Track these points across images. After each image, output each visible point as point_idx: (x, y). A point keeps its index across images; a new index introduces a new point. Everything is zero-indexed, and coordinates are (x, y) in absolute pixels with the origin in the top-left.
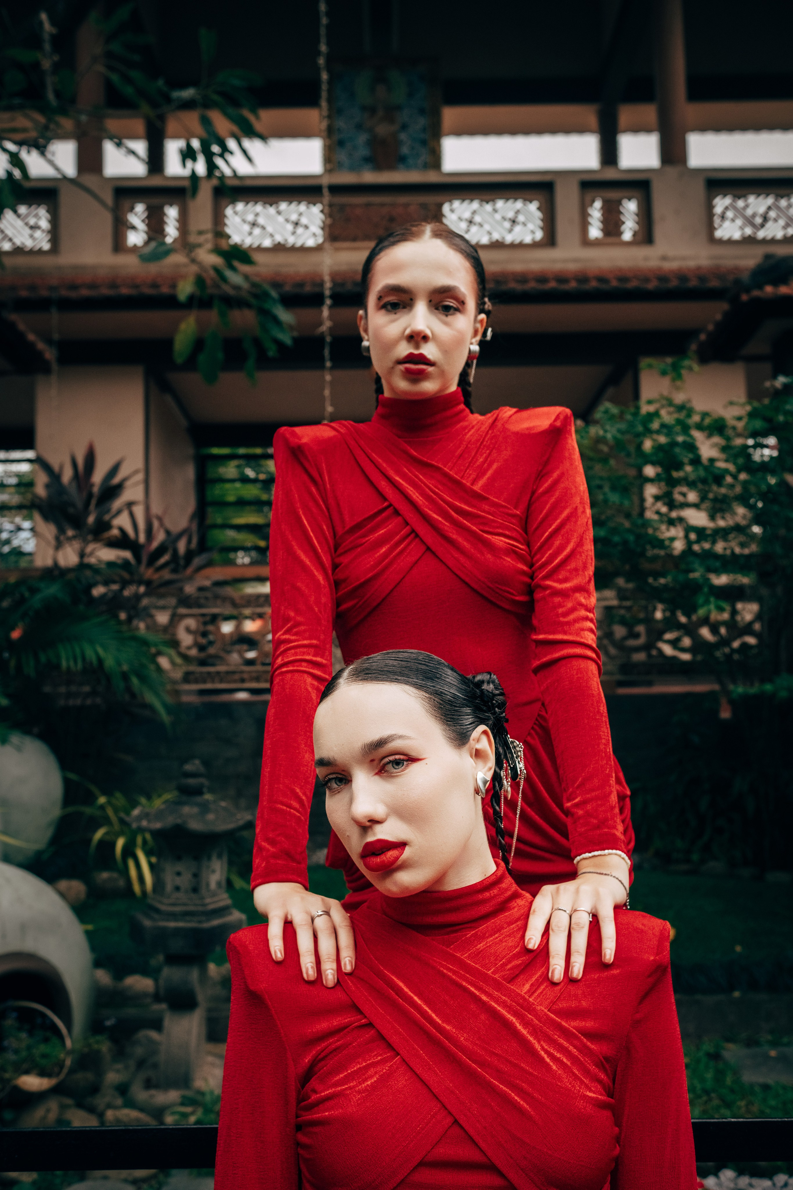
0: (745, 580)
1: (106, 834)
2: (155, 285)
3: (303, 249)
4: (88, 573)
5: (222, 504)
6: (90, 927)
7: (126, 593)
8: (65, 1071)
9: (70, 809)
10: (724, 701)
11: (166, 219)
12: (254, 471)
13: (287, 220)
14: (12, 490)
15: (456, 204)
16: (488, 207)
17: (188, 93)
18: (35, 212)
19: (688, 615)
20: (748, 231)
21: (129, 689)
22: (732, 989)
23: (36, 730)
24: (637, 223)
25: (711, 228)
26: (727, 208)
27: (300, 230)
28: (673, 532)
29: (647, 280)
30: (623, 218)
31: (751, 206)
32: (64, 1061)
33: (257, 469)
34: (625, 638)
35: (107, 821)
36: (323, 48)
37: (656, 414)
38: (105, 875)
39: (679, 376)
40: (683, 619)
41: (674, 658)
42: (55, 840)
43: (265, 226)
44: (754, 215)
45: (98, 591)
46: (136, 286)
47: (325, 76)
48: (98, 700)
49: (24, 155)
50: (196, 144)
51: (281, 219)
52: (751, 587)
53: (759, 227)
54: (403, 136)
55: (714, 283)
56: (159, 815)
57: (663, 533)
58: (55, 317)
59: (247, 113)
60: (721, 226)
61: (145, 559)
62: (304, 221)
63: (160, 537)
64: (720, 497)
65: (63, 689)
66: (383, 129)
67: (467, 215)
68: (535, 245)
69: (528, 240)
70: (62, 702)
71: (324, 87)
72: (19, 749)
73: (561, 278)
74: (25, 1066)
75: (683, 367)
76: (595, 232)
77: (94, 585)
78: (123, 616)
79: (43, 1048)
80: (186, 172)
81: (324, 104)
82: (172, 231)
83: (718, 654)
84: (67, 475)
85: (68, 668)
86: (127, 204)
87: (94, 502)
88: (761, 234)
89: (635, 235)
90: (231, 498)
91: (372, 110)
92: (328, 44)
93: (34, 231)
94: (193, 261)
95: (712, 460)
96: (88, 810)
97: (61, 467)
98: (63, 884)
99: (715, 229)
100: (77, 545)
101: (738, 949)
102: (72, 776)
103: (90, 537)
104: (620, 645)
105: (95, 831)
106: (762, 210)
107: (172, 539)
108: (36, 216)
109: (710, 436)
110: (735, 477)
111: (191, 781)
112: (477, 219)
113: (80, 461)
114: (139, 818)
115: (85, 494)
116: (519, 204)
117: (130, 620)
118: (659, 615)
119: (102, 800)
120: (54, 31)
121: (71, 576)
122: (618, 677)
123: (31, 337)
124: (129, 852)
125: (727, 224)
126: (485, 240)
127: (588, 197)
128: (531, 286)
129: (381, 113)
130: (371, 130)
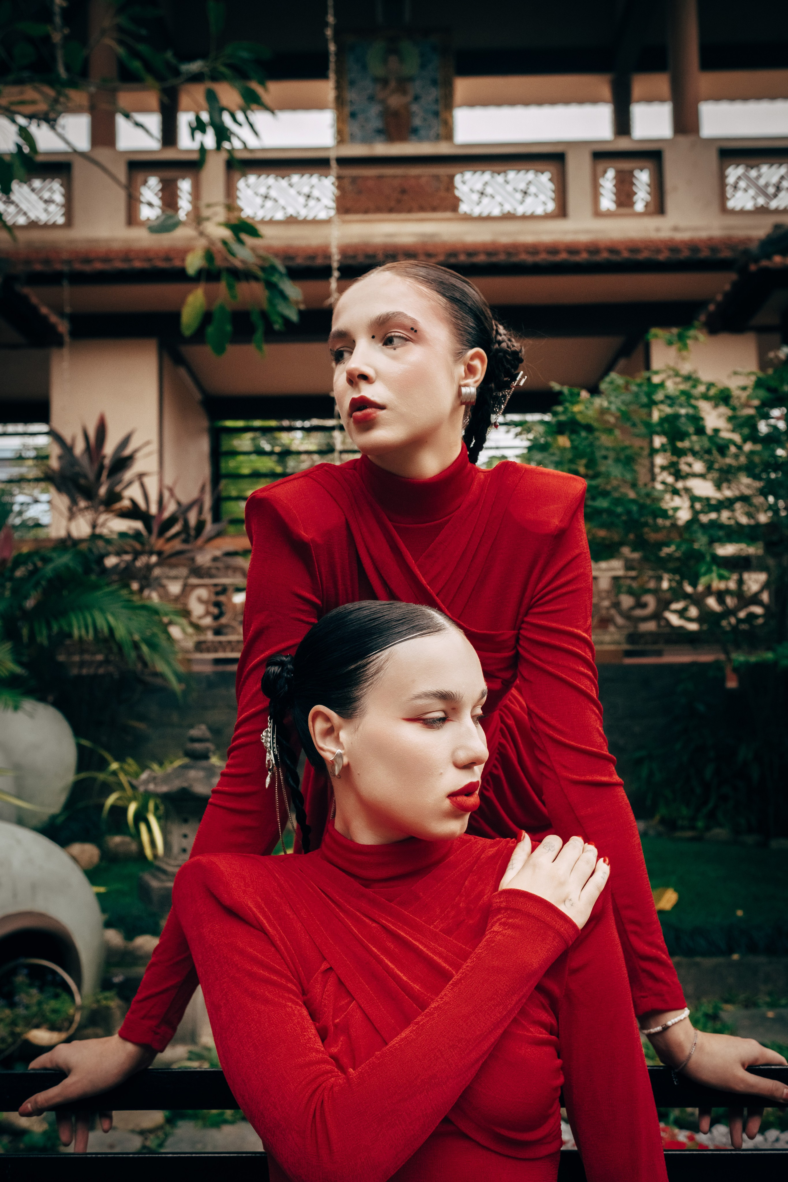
0: (751, 550)
1: (118, 799)
2: (166, 259)
3: (315, 222)
4: (101, 543)
5: (237, 476)
6: (102, 890)
7: (139, 564)
8: (75, 1026)
9: (83, 775)
10: (728, 671)
11: (179, 193)
12: (270, 444)
13: (299, 193)
14: (30, 463)
15: (468, 175)
16: (500, 179)
17: (195, 66)
18: (49, 186)
19: (694, 585)
20: (761, 201)
21: (141, 658)
22: (731, 952)
23: (51, 698)
24: (649, 194)
25: (723, 198)
26: (739, 178)
27: (312, 203)
28: (677, 501)
29: (658, 251)
30: (635, 189)
31: (764, 176)
32: (73, 1016)
33: (273, 442)
34: (632, 608)
35: (120, 786)
36: (331, 19)
37: (662, 385)
38: (118, 839)
39: (685, 346)
40: (689, 589)
41: (681, 628)
42: (70, 804)
43: (277, 198)
44: (767, 185)
45: (111, 561)
46: (149, 260)
47: (332, 48)
48: (111, 669)
49: (33, 129)
50: (205, 117)
51: (292, 191)
52: (758, 557)
53: (772, 197)
54: (415, 108)
55: (726, 254)
56: (166, 779)
57: (667, 503)
58: (66, 291)
59: (255, 86)
60: (734, 196)
61: (155, 529)
62: (316, 193)
63: (171, 508)
64: (725, 468)
65: (76, 658)
66: (395, 101)
67: (479, 186)
68: (547, 217)
69: (539, 211)
70: (75, 671)
71: (332, 59)
72: (31, 716)
73: (572, 249)
74: (35, 1021)
75: (689, 337)
76: (607, 203)
77: (107, 554)
78: (135, 586)
79: (53, 1004)
80: (195, 146)
81: (332, 75)
82: (185, 204)
83: (724, 623)
84: (79, 448)
85: (80, 637)
86: (140, 177)
87: (105, 474)
88: (774, 204)
89: (647, 206)
90: (246, 471)
91: (384, 82)
92: (336, 15)
93: (48, 205)
94: (202, 234)
95: (716, 431)
96: (101, 776)
97: (74, 439)
98: (76, 848)
99: (728, 199)
100: (89, 516)
101: (740, 913)
102: (85, 743)
103: (102, 508)
104: (627, 616)
105: (107, 796)
106: (775, 180)
107: (183, 510)
108: (51, 190)
109: (716, 406)
110: (739, 448)
111: (197, 746)
112: (489, 190)
113: (92, 433)
114: (147, 782)
115: (96, 466)
116: (531, 175)
117: (141, 590)
118: (665, 585)
119: (115, 766)
120: (65, 4)
121: (83, 546)
122: (626, 647)
123: (44, 310)
124: (141, 817)
125: (739, 194)
126: (496, 212)
127: (600, 167)
128: (542, 257)
129: (393, 84)
130: (383, 102)
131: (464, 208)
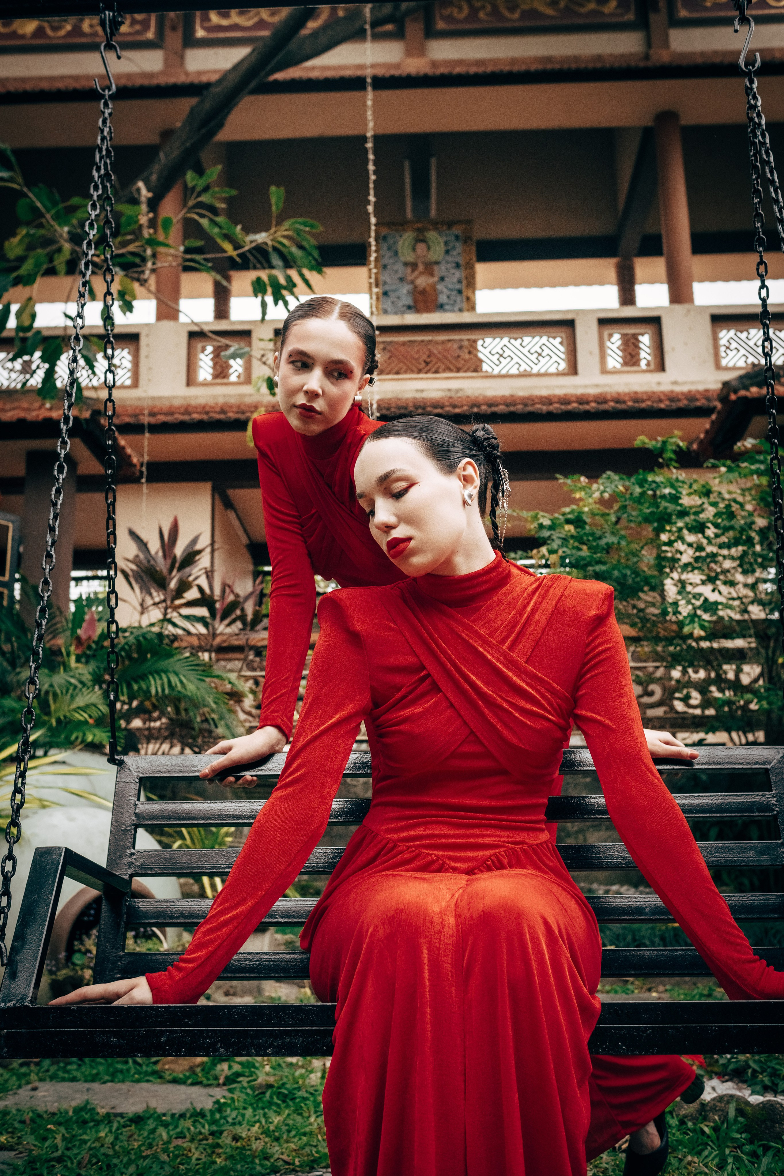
0: (746, 644)
2: (223, 411)
15: (488, 340)
16: (517, 342)
18: (119, 354)
24: (651, 354)
25: (717, 357)
26: (731, 340)
29: (660, 401)
30: (639, 351)
31: (753, 338)
36: (372, 198)
41: (685, 712)
44: (756, 345)
46: (207, 413)
47: (373, 220)
52: (751, 650)
60: (727, 355)
61: (219, 614)
63: (231, 598)
66: (423, 281)
67: (498, 349)
68: (559, 374)
69: (553, 370)
73: (582, 400)
76: (614, 361)
81: (373, 261)
84: (155, 546)
86: (199, 345)
87: (176, 567)
89: (650, 364)
91: (414, 266)
92: (375, 196)
93: (116, 369)
99: (722, 358)
107: (242, 600)
108: (120, 357)
112: (507, 352)
113: (166, 532)
115: (169, 562)
116: (544, 340)
120: (150, 195)
125: (731, 353)
126: (514, 371)
127: (606, 333)
128: (554, 408)
129: (421, 267)
130: (412, 282)
131: (485, 367)
